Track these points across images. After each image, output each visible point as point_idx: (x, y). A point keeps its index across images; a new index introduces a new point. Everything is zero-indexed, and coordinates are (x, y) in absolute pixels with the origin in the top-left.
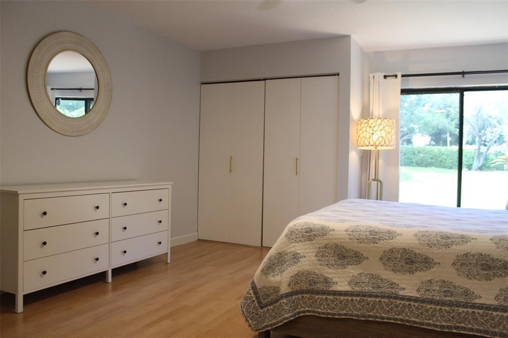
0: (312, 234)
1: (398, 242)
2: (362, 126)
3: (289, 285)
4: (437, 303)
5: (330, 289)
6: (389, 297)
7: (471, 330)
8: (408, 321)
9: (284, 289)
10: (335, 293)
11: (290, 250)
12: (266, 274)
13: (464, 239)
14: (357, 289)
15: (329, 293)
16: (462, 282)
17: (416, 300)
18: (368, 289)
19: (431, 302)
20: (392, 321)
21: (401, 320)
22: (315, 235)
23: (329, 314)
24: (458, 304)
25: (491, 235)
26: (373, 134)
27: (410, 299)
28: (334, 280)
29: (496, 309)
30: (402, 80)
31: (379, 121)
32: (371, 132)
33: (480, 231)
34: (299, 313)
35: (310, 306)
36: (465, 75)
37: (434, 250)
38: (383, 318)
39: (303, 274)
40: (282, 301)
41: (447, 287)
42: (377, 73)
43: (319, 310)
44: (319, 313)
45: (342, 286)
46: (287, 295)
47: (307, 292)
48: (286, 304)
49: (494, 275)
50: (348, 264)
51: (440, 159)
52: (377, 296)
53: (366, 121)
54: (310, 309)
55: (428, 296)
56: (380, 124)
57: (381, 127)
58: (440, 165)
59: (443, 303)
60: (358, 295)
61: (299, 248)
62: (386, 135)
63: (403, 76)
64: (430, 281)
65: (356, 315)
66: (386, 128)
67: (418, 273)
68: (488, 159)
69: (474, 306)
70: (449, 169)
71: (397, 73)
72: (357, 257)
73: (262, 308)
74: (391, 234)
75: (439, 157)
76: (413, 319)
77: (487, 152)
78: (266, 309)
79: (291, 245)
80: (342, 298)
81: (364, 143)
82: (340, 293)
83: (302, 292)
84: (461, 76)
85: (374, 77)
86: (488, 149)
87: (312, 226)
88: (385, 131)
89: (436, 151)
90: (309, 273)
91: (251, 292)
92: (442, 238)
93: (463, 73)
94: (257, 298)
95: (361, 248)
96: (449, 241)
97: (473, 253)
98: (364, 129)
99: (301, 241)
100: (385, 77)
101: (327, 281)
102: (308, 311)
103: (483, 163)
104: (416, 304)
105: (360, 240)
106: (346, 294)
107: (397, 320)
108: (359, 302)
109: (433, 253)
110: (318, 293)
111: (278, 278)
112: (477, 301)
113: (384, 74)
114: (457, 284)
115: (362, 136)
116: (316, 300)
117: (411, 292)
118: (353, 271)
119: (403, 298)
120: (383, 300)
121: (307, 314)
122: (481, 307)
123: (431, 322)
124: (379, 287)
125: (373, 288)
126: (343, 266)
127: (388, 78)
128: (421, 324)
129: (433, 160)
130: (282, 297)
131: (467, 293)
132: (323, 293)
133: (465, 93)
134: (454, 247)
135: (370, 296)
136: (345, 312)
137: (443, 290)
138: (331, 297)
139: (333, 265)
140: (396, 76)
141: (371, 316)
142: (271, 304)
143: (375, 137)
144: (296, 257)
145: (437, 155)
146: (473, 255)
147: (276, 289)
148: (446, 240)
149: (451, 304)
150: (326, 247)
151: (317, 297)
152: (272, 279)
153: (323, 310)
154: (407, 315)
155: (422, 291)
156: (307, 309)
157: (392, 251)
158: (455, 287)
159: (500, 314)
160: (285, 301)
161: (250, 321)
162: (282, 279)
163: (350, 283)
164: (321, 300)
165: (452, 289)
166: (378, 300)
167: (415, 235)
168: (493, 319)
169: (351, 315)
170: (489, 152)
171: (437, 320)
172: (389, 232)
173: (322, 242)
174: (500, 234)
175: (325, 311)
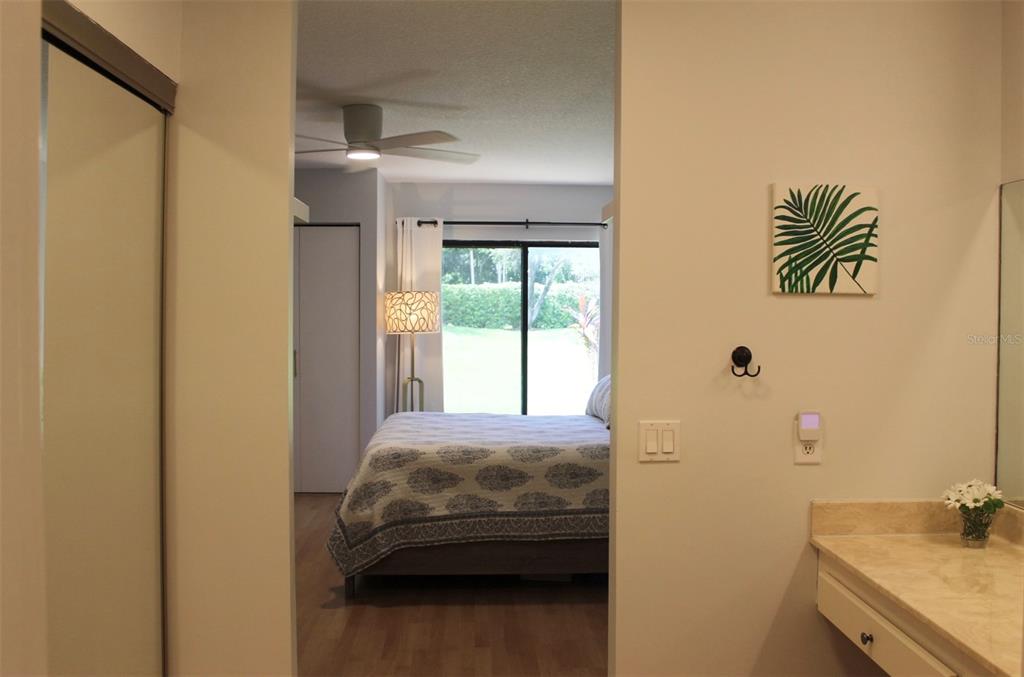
0: (400, 459)
1: (490, 460)
2: (394, 301)
3: (382, 517)
4: (533, 514)
5: (428, 515)
6: (488, 516)
7: (564, 535)
8: (508, 536)
9: (378, 522)
10: (433, 519)
11: (378, 480)
12: (352, 510)
13: (554, 451)
14: (457, 511)
15: (426, 520)
16: (554, 492)
17: (514, 514)
18: (467, 510)
19: (527, 514)
20: (493, 539)
21: (501, 536)
22: (404, 461)
23: (427, 542)
24: (553, 513)
25: (577, 445)
26: (410, 314)
27: (508, 514)
28: (430, 506)
29: (584, 512)
30: (444, 229)
31: (419, 296)
32: (408, 311)
33: (567, 443)
34: (395, 546)
35: (406, 538)
36: (530, 226)
37: (528, 464)
38: (483, 537)
39: (396, 504)
40: (376, 536)
41: (542, 499)
42: (409, 219)
43: (417, 540)
44: (415, 543)
45: (440, 511)
46: (382, 528)
47: (402, 523)
48: (382, 538)
49: (582, 482)
50: (443, 487)
51: (462, 308)
52: (476, 516)
53: (400, 295)
54: (406, 541)
55: (525, 509)
56: (420, 300)
57: (422, 305)
58: (462, 321)
59: (539, 514)
60: (457, 518)
61: (388, 476)
62: (429, 315)
63: (445, 223)
64: (525, 495)
65: (457, 539)
66: (429, 305)
67: (514, 489)
68: (547, 307)
69: (566, 512)
70: (479, 327)
71: (436, 219)
72: (452, 480)
73: (351, 548)
74: (484, 453)
75: (460, 305)
76: (512, 534)
77: (545, 294)
78: (354, 549)
79: (378, 474)
80: (441, 523)
81: (398, 327)
82: (439, 518)
83: (395, 523)
84: (524, 226)
85: (403, 223)
86: (547, 289)
87: (399, 451)
88: (427, 309)
89: (456, 292)
90: (402, 502)
91: (339, 531)
92: (534, 452)
93: (527, 223)
94: (346, 537)
95: (456, 469)
96: (541, 455)
97: (563, 463)
98: (397, 307)
99: (389, 468)
100: (420, 223)
101: (423, 508)
102: (404, 544)
103: (539, 314)
104: (515, 519)
105: (454, 461)
106: (445, 518)
107: (496, 537)
108: (459, 525)
109: (527, 467)
110: (415, 521)
111: (368, 512)
112: (569, 508)
113: (417, 219)
114: (550, 494)
115: (393, 317)
116: (413, 530)
117: (508, 507)
118: (449, 494)
119: (502, 514)
120: (483, 519)
121: (403, 547)
122: (571, 512)
123: (529, 534)
124: (477, 507)
125: (472, 508)
126: (439, 491)
127: (424, 225)
128: (520, 537)
129: (450, 311)
130: (375, 531)
131: (559, 501)
132: (420, 520)
133: (531, 250)
134: (546, 459)
135: (470, 517)
136: (444, 537)
137: (538, 501)
138: (429, 524)
139: (427, 490)
140: (435, 223)
141: (471, 538)
142: (361, 542)
143: (413, 318)
144: (386, 487)
145: (457, 301)
146: (563, 466)
147: (366, 525)
148: (537, 454)
149: (546, 514)
150: (418, 472)
151: (413, 526)
152: (361, 514)
153: (420, 539)
154: (506, 531)
155: (519, 505)
156: (402, 541)
157: (487, 469)
158: (548, 497)
159: (587, 516)
160: (380, 534)
161: (341, 565)
162: (374, 513)
163: (447, 507)
164: (418, 528)
165: (546, 500)
166: (477, 519)
167: (508, 451)
168: (582, 521)
169: (451, 540)
170: (549, 293)
171: (535, 531)
172: (482, 451)
173: (413, 467)
174: (584, 444)
175: (423, 540)
